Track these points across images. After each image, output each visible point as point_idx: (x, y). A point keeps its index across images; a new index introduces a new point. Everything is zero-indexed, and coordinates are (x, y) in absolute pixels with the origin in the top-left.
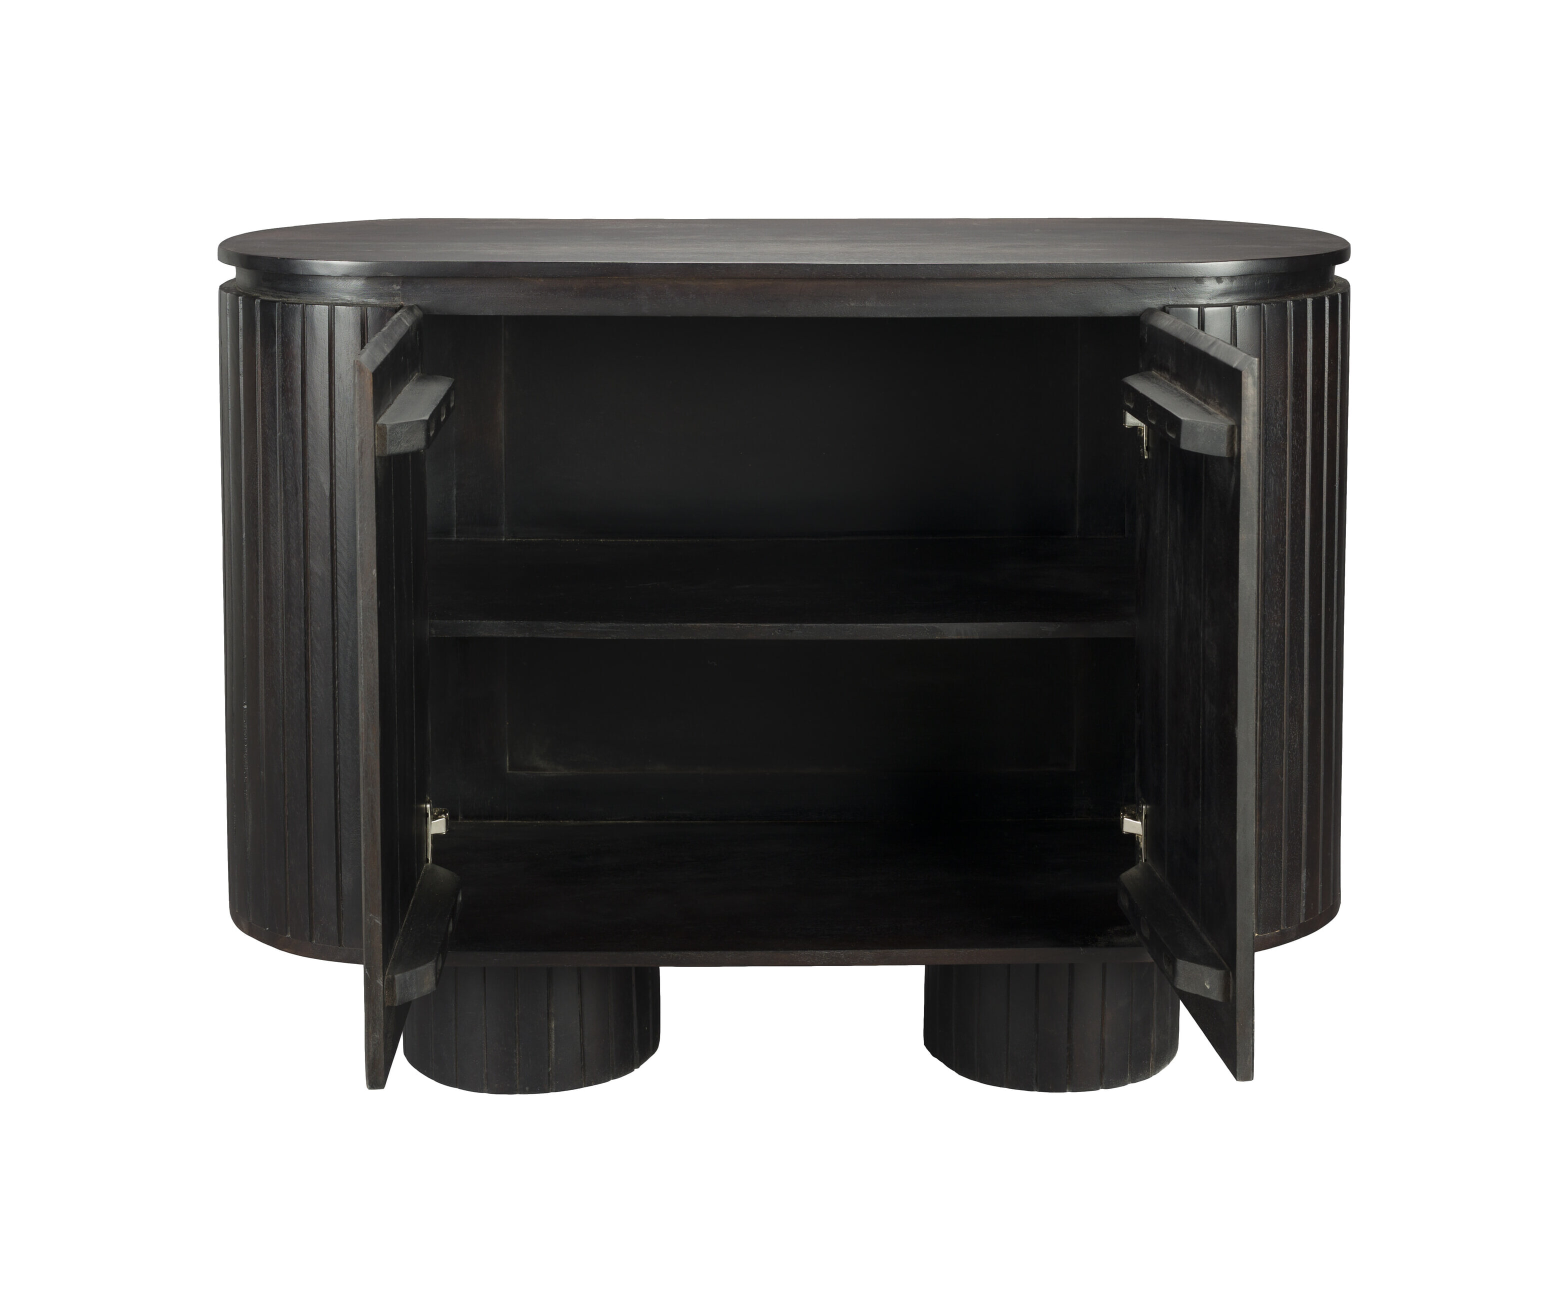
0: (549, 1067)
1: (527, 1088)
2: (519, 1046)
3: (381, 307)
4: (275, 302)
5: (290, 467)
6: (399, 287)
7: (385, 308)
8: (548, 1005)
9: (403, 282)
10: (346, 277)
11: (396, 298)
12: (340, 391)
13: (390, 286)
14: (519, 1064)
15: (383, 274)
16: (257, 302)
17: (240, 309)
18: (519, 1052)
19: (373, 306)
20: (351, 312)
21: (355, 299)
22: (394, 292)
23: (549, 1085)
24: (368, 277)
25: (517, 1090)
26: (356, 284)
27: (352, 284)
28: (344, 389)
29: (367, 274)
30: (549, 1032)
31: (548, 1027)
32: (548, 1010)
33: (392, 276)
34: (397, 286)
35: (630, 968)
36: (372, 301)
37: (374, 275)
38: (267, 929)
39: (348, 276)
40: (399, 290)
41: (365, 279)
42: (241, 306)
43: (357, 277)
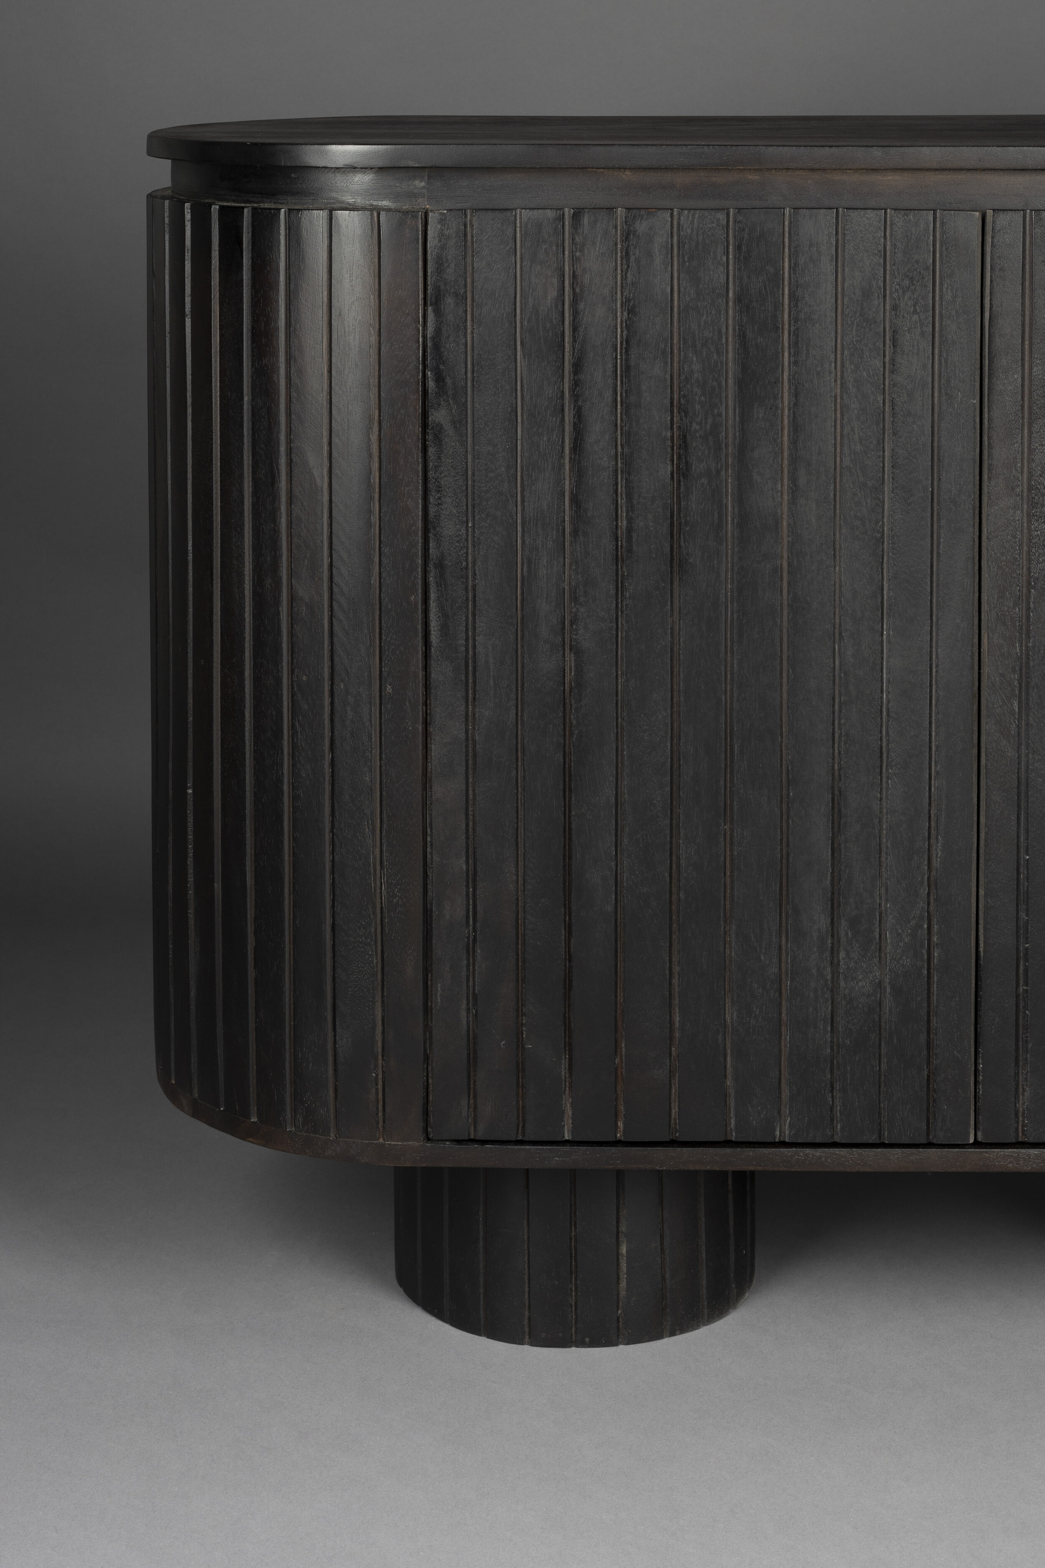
0: (618, 1309)
1: (587, 1340)
2: (576, 1279)
3: (400, 212)
4: (243, 208)
5: (263, 446)
6: (423, 184)
7: (406, 213)
8: (618, 1222)
9: (429, 177)
10: (352, 169)
11: (420, 200)
12: (339, 334)
13: (410, 182)
14: (576, 1304)
15: (403, 164)
16: (215, 209)
17: (186, 222)
18: (576, 1288)
19: (388, 210)
20: (356, 220)
21: (359, 201)
22: (416, 191)
23: (618, 1335)
24: (381, 168)
25: (572, 1342)
26: (362, 180)
27: (356, 180)
28: (345, 331)
29: (380, 164)
30: (618, 1259)
31: (618, 1252)
32: (618, 1228)
33: (417, 165)
34: (421, 181)
35: (726, 1173)
36: (385, 203)
37: (390, 165)
38: (222, 1109)
39: (355, 168)
40: (424, 187)
41: (374, 173)
42: (188, 216)
43: (364, 169)
